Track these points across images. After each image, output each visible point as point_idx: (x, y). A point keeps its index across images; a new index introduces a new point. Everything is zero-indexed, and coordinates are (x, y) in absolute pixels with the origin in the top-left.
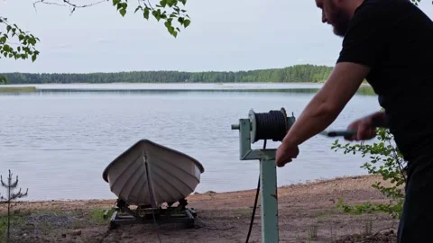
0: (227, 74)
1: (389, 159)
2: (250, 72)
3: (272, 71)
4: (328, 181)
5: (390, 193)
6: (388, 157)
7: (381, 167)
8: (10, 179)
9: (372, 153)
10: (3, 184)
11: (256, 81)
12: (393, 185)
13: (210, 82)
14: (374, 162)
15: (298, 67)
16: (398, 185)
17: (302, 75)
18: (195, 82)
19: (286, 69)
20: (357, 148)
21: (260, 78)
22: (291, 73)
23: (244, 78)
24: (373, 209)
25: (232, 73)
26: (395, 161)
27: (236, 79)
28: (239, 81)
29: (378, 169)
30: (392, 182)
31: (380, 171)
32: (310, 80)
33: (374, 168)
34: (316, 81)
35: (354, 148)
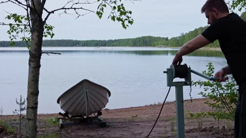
0: (102, 41)
1: (213, 89)
2: (115, 40)
3: (128, 40)
4: (170, 103)
5: (214, 106)
6: (213, 87)
7: (209, 93)
8: (21, 100)
9: (205, 86)
10: (17, 103)
11: (119, 45)
12: (215, 102)
13: (91, 46)
14: (206, 90)
15: (144, 38)
16: (217, 102)
17: (146, 42)
18: (83, 46)
19: (137, 38)
20: (197, 83)
21: (121, 44)
22: (139, 41)
23: (112, 44)
24: (205, 115)
25: (104, 41)
26: (216, 90)
27: (107, 44)
28: (109, 46)
29: (207, 94)
30: (214, 101)
31: (208, 96)
32: (151, 46)
33: (205, 94)
34: (154, 46)
35: (195, 83)
